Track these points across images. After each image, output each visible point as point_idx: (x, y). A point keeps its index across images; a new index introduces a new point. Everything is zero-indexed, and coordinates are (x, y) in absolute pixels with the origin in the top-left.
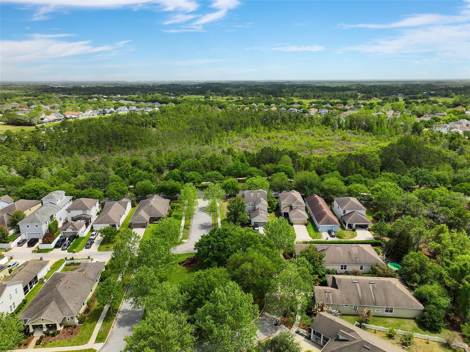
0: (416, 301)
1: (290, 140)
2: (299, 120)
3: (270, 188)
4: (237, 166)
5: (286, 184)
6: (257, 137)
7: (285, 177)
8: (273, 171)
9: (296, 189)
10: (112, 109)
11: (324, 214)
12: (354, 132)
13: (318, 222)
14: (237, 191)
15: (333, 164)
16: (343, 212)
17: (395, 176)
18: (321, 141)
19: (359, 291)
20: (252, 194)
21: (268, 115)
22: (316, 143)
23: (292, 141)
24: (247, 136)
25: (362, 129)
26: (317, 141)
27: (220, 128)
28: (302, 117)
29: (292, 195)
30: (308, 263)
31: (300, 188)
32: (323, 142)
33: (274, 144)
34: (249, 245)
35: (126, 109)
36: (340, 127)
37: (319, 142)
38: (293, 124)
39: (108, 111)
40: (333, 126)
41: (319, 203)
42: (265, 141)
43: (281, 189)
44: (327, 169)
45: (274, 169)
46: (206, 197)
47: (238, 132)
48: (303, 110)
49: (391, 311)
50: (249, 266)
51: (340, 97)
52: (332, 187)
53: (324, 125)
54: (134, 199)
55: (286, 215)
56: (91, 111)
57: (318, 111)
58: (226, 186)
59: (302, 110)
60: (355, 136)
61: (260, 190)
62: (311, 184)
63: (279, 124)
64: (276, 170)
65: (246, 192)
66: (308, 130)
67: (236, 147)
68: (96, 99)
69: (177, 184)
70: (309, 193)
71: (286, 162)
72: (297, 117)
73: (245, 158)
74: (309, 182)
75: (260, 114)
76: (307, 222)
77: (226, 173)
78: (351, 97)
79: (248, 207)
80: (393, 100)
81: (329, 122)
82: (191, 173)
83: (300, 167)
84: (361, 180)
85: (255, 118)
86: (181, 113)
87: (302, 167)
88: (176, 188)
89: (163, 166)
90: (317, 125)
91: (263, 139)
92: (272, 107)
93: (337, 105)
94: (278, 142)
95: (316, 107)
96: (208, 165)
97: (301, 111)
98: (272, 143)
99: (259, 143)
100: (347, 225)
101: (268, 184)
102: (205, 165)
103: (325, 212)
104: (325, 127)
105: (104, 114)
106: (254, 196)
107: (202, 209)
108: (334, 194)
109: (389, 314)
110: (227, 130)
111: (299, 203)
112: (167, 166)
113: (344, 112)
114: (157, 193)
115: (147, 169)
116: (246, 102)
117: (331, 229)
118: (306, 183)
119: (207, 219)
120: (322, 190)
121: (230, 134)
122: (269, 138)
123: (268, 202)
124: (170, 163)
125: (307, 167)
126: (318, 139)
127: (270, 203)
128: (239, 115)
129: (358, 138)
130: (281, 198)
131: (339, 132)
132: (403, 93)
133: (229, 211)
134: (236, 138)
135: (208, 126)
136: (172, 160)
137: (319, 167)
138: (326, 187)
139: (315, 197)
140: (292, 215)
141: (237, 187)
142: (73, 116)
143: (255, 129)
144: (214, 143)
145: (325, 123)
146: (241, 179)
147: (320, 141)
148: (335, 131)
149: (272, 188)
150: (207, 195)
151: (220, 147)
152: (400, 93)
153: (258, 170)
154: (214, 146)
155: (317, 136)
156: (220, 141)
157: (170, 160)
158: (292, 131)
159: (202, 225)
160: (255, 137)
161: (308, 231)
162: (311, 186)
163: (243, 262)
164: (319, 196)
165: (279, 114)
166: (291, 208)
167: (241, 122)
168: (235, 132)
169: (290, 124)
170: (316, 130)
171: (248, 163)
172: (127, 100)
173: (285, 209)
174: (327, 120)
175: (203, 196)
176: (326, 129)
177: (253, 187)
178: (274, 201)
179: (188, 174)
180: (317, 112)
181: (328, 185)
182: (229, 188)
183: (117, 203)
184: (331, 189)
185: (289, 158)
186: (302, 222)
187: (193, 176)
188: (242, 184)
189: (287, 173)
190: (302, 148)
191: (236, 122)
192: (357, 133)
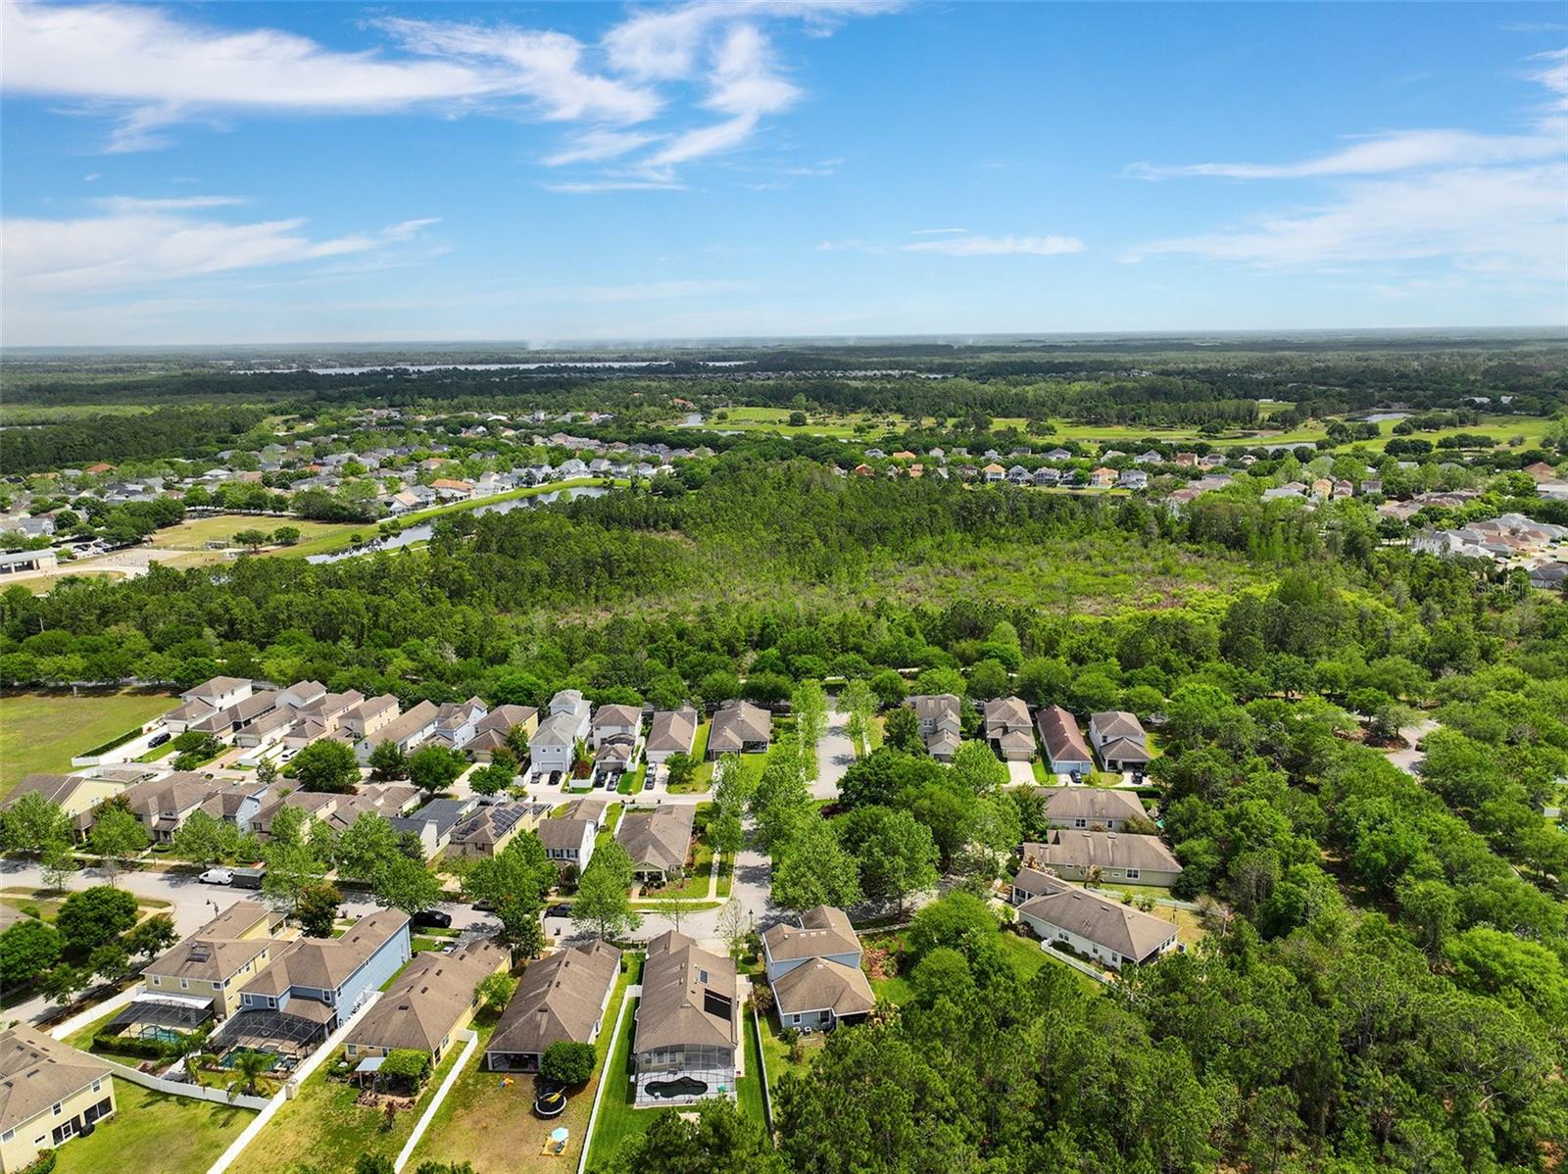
0: (1175, 862)
1: (1027, 572)
3: (966, 692)
4: (898, 645)
5: (999, 685)
6: (945, 564)
7: (1000, 668)
8: (975, 655)
9: (1020, 696)
10: (547, 469)
11: (1065, 741)
12: (1198, 551)
13: (1053, 755)
14: (900, 696)
16: (1101, 739)
17: (1231, 672)
19: (1091, 848)
20: (931, 703)
21: (974, 500)
22: (1090, 580)
23: (1032, 574)
24: (919, 560)
25: (1220, 542)
26: (1096, 574)
27: (851, 540)
29: (1009, 706)
30: (1014, 803)
31: (1027, 693)
32: (1111, 579)
33: (985, 582)
34: (925, 779)
35: (583, 466)
36: (1166, 534)
37: (1100, 579)
38: (1040, 525)
39: (540, 476)
40: (1145, 532)
41: (1062, 723)
42: (964, 574)
43: (990, 694)
44: (1098, 651)
45: (977, 651)
46: (842, 708)
47: (895, 549)
48: (1076, 476)
49: (1136, 876)
50: (927, 803)
51: (1200, 419)
52: (1091, 692)
53: (1122, 526)
54: (703, 707)
55: (996, 744)
56: (496, 477)
57: (1120, 475)
58: (877, 685)
59: (1072, 473)
60: (1199, 560)
61: (947, 695)
62: (1049, 685)
63: (1002, 525)
64: (983, 655)
65: (919, 698)
66: (1076, 544)
67: (893, 590)
68: (481, 429)
69: (784, 681)
70: (1044, 702)
71: (1005, 637)
73: (915, 625)
74: (1046, 681)
75: (953, 498)
76: (1033, 757)
77: (875, 658)
78: (1235, 419)
79: (923, 727)
80: (1359, 432)
81: (1136, 521)
82: (804, 657)
83: (1035, 648)
84: (1157, 679)
85: (940, 510)
86: (744, 492)
87: (1040, 648)
88: (780, 688)
89: (738, 640)
90: (1104, 529)
91: (958, 569)
92: (988, 461)
93: (1179, 455)
94: (996, 579)
95: (1113, 464)
96: (836, 638)
97: (1071, 478)
98: (981, 581)
99: (949, 580)
100: (1107, 763)
101: (963, 683)
102: (829, 640)
103: (1068, 739)
104: (1125, 533)
105: (529, 484)
106: (935, 706)
107: (835, 731)
108: (1094, 707)
109: (1132, 880)
110: (866, 543)
111: (1021, 720)
112: (746, 641)
113: (1191, 483)
114: (742, 698)
115: (708, 647)
116: (914, 445)
117: (1075, 768)
118: (1040, 683)
119: (846, 747)
120: (1072, 697)
121: (875, 553)
122: (973, 567)
123: (962, 719)
124: (751, 634)
125: (1051, 649)
126: (1099, 569)
127: (965, 721)
128: (897, 496)
129: (1204, 568)
130: (987, 711)
131: (1158, 548)
132: (1408, 400)
133: (888, 734)
134: (890, 566)
135: (819, 534)
136: (757, 626)
137: (1079, 647)
138: (1080, 692)
139: (1056, 710)
140: (1006, 744)
141: (900, 688)
142: (458, 494)
143: (939, 539)
144: (839, 579)
145: (1126, 523)
146: (907, 670)
147: (1105, 575)
148: (1150, 545)
149: (972, 692)
150: (843, 703)
151: (853, 592)
152: (1399, 399)
153: (943, 653)
154: (839, 590)
155: (1098, 560)
156: (853, 576)
157: (752, 627)
158: (1035, 543)
159: (837, 758)
160: (939, 565)
161: (1035, 772)
162: (1050, 690)
163: (918, 798)
164: (1066, 709)
165: (1004, 499)
166: (1005, 730)
167: (904, 522)
168: (888, 549)
169: (1032, 524)
170: (1100, 541)
171: (921, 637)
172: (574, 436)
173: (995, 731)
175: (836, 705)
176: (1126, 540)
177: (932, 689)
178: (974, 718)
179: (801, 661)
180: (1114, 481)
181: (1083, 688)
182: (885, 690)
183: (675, 715)
184: (1089, 696)
185: (1011, 627)
186: (1025, 756)
187: (810, 665)
188: (910, 683)
189: (1004, 661)
190: (1053, 595)
191: (889, 523)
192: (1206, 551)
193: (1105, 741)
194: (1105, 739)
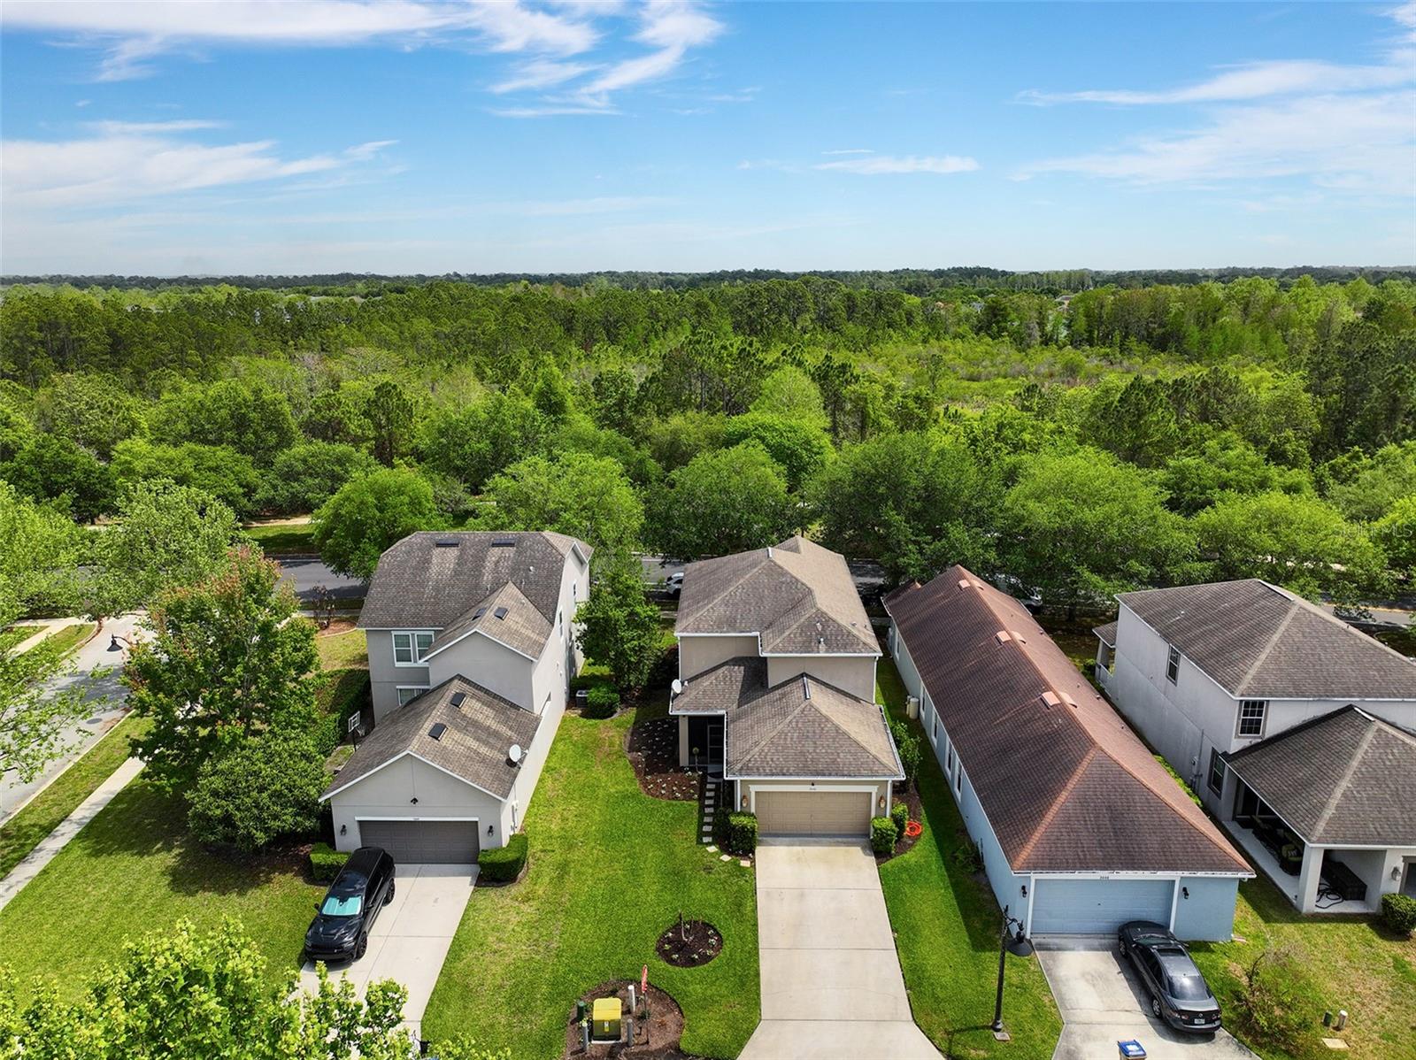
2: (886, 316)
11: (1057, 735)
12: (1107, 354)
15: (1051, 426)
16: (1234, 718)
18: (974, 381)
25: (1140, 342)
26: (958, 379)
28: (898, 305)
29: (776, 570)
32: (984, 383)
36: (1048, 338)
38: (863, 330)
40: (1019, 337)
41: (1003, 636)
45: (711, 436)
52: (1090, 516)
53: (982, 334)
62: (927, 494)
63: (804, 331)
66: (919, 348)
70: (911, 559)
71: (790, 404)
72: (880, 306)
74: (915, 482)
76: (887, 823)
81: (1003, 324)
87: (880, 429)
90: (956, 336)
100: (1313, 865)
103: (1071, 721)
104: (988, 339)
106: (456, 573)
108: (1105, 568)
111: (826, 632)
117: (1147, 909)
126: (962, 372)
131: (1044, 355)
138: (1042, 514)
139: (964, 584)
140: (748, 743)
145: (989, 327)
148: (1030, 351)
166: (755, 675)
167: (653, 316)
170: (954, 347)
173: (706, 682)
174: (995, 316)
176: (992, 346)
181: (1053, 504)
184: (1078, 529)
186: (848, 817)
189: (783, 457)
191: (628, 315)
192: (1119, 355)
193: (1250, 725)
194: (1252, 715)
